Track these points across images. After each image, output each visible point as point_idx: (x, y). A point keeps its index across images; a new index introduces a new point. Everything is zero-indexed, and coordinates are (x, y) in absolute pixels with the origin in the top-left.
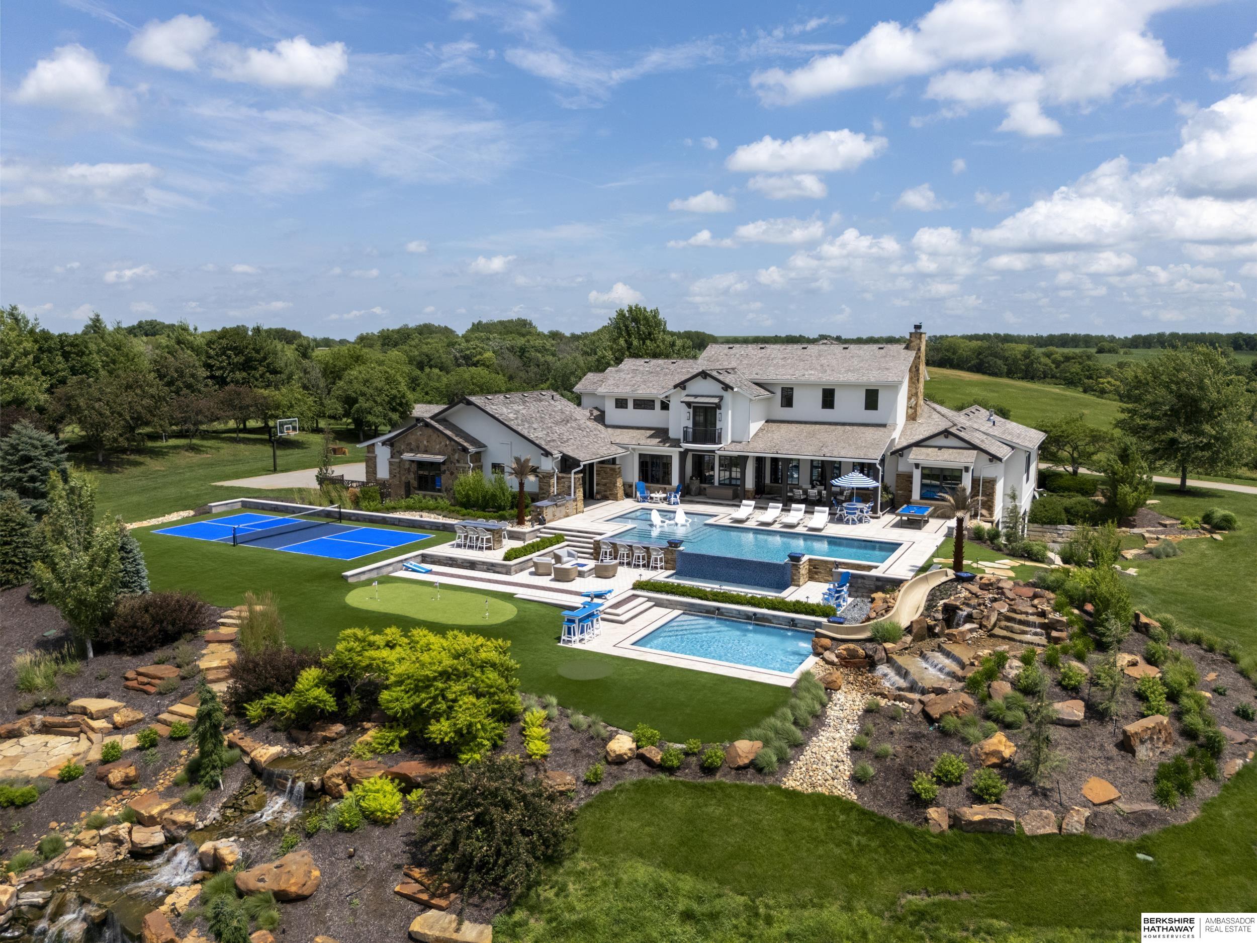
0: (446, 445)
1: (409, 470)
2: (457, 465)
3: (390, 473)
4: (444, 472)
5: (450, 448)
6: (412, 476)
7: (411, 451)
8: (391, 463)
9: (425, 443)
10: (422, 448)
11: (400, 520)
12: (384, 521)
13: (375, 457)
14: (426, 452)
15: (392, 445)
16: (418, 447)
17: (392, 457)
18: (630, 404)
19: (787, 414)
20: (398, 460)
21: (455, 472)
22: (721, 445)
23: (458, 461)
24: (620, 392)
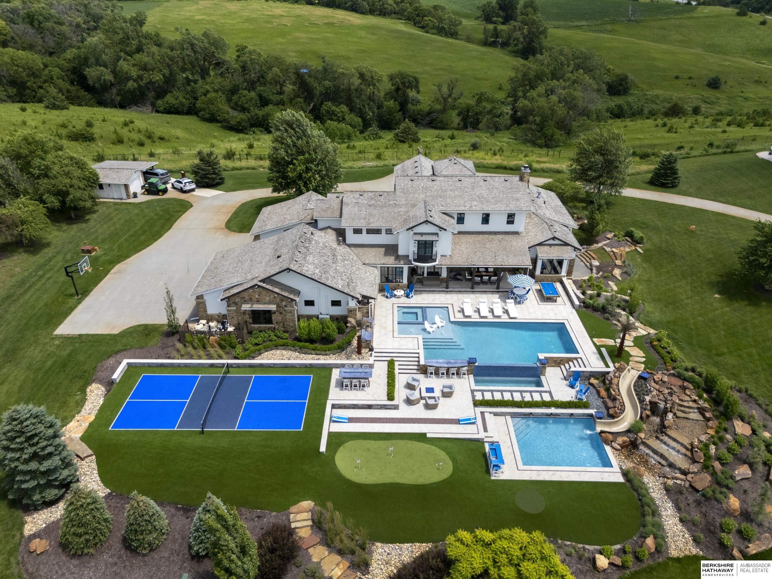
0: (275, 298)
3: (228, 312)
4: (275, 315)
5: (278, 299)
6: (247, 318)
15: (228, 301)
17: (228, 306)
18: (364, 231)
19: (461, 228)
20: (235, 308)
21: (284, 312)
22: (437, 263)
23: (286, 306)
24: (358, 225)
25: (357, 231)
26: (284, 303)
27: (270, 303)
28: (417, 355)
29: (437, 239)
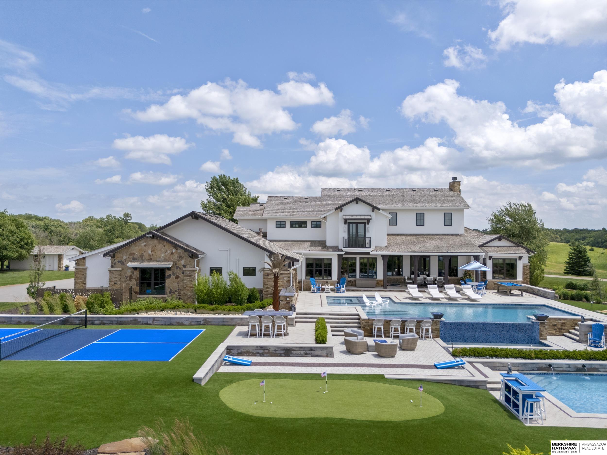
0: (172, 253)
1: (131, 277)
2: (184, 269)
3: (110, 281)
4: (169, 276)
5: (176, 256)
6: (134, 282)
7: (134, 260)
8: (111, 272)
9: (150, 252)
10: (146, 256)
11: (154, 319)
12: (136, 322)
13: (86, 269)
14: (150, 260)
15: (113, 257)
16: (142, 256)
17: (112, 266)
18: (288, 225)
19: (394, 230)
20: (120, 269)
21: (181, 276)
22: (371, 249)
23: (184, 266)
24: (281, 216)
25: (280, 224)
26: (183, 262)
27: (165, 260)
28: (357, 317)
29: (370, 218)
